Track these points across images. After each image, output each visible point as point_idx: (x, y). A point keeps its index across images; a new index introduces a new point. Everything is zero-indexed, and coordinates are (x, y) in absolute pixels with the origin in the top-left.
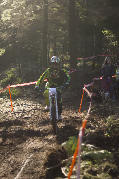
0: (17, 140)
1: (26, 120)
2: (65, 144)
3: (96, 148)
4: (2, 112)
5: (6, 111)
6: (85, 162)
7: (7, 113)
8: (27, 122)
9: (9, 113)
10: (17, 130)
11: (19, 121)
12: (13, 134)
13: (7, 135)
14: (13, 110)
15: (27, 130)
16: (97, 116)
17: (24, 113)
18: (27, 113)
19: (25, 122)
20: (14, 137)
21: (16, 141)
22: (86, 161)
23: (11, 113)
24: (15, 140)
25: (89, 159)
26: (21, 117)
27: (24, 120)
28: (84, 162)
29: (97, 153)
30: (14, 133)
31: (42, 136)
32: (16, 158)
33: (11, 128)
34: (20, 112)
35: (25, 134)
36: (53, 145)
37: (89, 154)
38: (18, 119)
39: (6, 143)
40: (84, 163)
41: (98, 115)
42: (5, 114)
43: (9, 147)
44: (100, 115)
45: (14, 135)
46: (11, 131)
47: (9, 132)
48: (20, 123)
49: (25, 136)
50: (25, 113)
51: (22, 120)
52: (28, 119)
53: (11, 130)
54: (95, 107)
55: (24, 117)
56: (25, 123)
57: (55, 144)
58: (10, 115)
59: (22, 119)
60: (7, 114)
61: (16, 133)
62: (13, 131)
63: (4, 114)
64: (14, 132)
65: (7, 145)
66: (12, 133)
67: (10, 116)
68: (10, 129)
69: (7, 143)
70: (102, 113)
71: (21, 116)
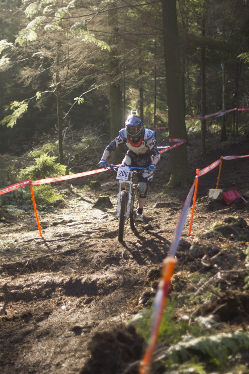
0: (41, 306)
1: (67, 257)
2: (141, 317)
3: (217, 324)
4: (16, 241)
5: (26, 240)
6: (187, 368)
7: (26, 243)
8: (70, 262)
9: (32, 243)
10: (43, 281)
11: (51, 260)
12: (32, 291)
13: (20, 294)
14: (41, 236)
15: (65, 282)
16: (230, 242)
17: (64, 242)
18: (72, 242)
19: (64, 262)
20: (35, 299)
21: (39, 309)
22: (189, 363)
23: (35, 242)
24: (36, 306)
25: (198, 358)
26: (56, 251)
27: (63, 258)
28: (184, 366)
29: (219, 339)
30: (36, 289)
31: (100, 295)
32: (31, 351)
33: (29, 278)
34: (55, 240)
35: (61, 291)
36: (120, 317)
37: (199, 344)
38: (50, 256)
39: (16, 313)
40: (183, 368)
41: (232, 239)
42: (24, 245)
43: (21, 324)
44: (236, 240)
45: (35, 295)
46: (28, 286)
47: (24, 288)
48: (52, 266)
49: (61, 295)
50: (66, 241)
51: (58, 258)
52: (72, 255)
53: (28, 283)
54: (225, 222)
55: (63, 251)
56: (64, 265)
57: (127, 315)
58: (33, 247)
59: (58, 254)
60: (26, 246)
61: (40, 288)
62: (33, 284)
63: (19, 246)
64: (36, 287)
65: (17, 318)
66: (30, 289)
67: (33, 250)
68: (27, 280)
69: (19, 313)
70: (240, 236)
71: (57, 249)
